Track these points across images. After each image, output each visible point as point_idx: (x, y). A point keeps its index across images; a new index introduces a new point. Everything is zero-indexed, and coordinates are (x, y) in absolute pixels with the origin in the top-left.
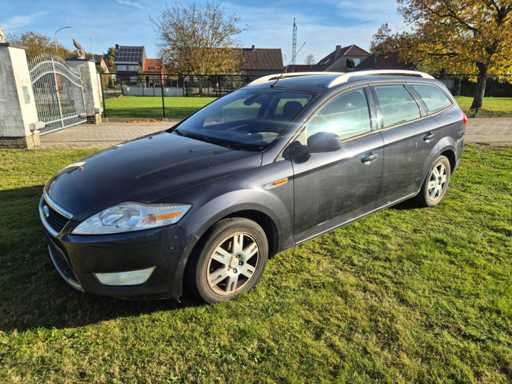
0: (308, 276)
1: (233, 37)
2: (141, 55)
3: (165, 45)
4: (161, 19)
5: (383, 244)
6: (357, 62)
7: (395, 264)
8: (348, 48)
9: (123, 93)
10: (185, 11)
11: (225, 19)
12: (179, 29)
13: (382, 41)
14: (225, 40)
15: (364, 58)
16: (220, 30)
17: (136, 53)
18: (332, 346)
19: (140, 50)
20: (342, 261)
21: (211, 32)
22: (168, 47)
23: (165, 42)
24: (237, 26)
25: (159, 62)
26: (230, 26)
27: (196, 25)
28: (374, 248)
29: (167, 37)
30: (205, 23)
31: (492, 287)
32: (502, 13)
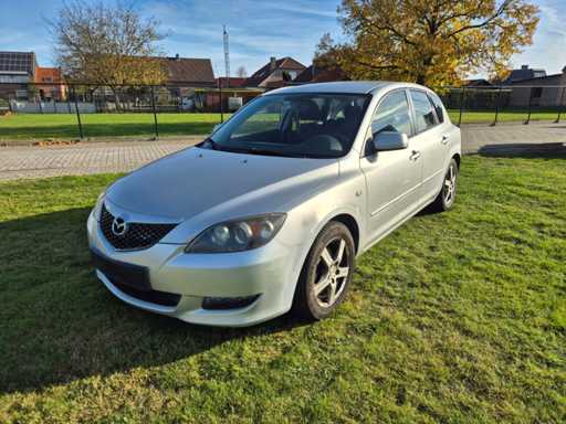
0: (348, 319)
1: (154, 43)
2: (30, 63)
3: (66, 51)
4: (58, 18)
5: (409, 267)
6: (293, 75)
7: (434, 289)
8: (283, 60)
9: (10, 110)
10: (90, 11)
11: (143, 22)
12: (85, 31)
13: (325, 51)
14: (145, 47)
15: (300, 72)
16: (137, 35)
17: (26, 60)
18: (422, 408)
19: (29, 57)
20: (376, 293)
21: (125, 36)
22: (70, 53)
23: (64, 47)
24: (157, 30)
25: (56, 72)
26: (149, 31)
27: (105, 28)
28: (402, 273)
29: (66, 40)
30: (116, 25)
31: (539, 301)
32: (433, 27)
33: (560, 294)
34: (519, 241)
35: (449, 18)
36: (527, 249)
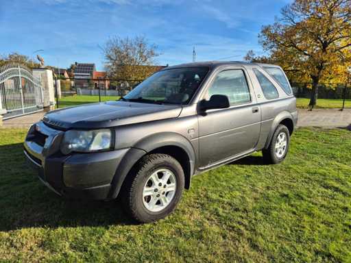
0: (180, 225)
1: (153, 58)
2: (92, 69)
4: (105, 46)
5: (243, 198)
10: (122, 42)
11: (148, 47)
12: (117, 52)
14: (148, 60)
16: (145, 54)
17: (90, 68)
19: (92, 66)
20: (210, 212)
21: (139, 55)
22: (110, 64)
23: (109, 61)
24: (156, 51)
25: (104, 74)
26: (151, 52)
27: (129, 50)
28: (236, 201)
29: (109, 57)
30: (135, 49)
31: (325, 233)
32: (325, 45)
33: (346, 230)
34: (337, 189)
35: (337, 39)
36: (340, 196)
